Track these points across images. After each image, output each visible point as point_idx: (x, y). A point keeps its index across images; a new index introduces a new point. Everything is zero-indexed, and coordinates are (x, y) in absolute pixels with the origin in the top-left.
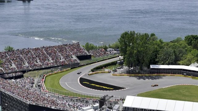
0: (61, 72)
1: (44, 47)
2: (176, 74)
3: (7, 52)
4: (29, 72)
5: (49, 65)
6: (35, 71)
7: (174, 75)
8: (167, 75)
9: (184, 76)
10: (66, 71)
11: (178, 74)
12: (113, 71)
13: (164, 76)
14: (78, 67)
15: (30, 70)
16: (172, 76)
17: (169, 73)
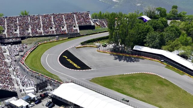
0: (57, 41)
1: (54, 14)
2: (155, 59)
3: (19, 17)
4: (29, 39)
5: (49, 33)
6: (34, 38)
7: (152, 60)
8: (146, 59)
9: (160, 62)
10: (62, 40)
11: (157, 59)
12: (102, 46)
13: (143, 59)
14: (77, 37)
15: (30, 37)
16: (150, 60)
17: (149, 57)
